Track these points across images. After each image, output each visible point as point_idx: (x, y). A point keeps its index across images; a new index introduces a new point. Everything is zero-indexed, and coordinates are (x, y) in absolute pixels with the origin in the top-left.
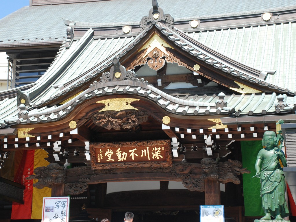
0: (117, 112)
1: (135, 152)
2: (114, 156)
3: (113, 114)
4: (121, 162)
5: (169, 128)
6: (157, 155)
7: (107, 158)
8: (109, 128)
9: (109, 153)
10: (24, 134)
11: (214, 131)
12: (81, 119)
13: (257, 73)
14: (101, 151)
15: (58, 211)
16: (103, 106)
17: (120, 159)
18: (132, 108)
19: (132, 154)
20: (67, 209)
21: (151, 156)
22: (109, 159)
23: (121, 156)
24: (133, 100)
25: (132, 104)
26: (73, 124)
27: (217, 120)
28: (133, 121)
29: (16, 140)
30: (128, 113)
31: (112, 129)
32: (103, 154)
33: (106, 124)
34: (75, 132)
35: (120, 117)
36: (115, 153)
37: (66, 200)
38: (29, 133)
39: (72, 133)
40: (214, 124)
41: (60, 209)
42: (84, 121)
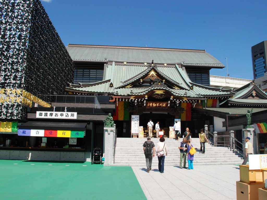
0: (159, 94)
1: (158, 104)
2: (152, 105)
3: (158, 94)
4: (154, 107)
5: (172, 99)
6: (164, 105)
7: (150, 105)
8: (156, 98)
9: (151, 104)
10: (132, 98)
11: (184, 101)
12: (149, 95)
13: (179, 84)
14: (149, 103)
15: (136, 119)
16: (155, 92)
17: (154, 106)
18: (163, 93)
19: (157, 105)
20: (138, 119)
21: (162, 105)
22: (151, 106)
23: (154, 105)
24: (164, 91)
25: (163, 92)
26: (146, 96)
27: (184, 98)
28: (163, 97)
29: (130, 99)
30: (162, 94)
31: (157, 98)
32: (149, 104)
33: (156, 97)
34: (147, 98)
35: (160, 95)
36: (153, 104)
37: (138, 116)
38: (133, 98)
39: (145, 98)
40: (184, 99)
41: (137, 118)
42: (149, 96)
